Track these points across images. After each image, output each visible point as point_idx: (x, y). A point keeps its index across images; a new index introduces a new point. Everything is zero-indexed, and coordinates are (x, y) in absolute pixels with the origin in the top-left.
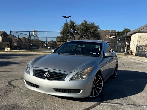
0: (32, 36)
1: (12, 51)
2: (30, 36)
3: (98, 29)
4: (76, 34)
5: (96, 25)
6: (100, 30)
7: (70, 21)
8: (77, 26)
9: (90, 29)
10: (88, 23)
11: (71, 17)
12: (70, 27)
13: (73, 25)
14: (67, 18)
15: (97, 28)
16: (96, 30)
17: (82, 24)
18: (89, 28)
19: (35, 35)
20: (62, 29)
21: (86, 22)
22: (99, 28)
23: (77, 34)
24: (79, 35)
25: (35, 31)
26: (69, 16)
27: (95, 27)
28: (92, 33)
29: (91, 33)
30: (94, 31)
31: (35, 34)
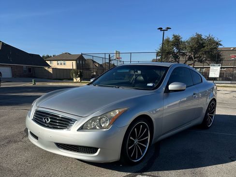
0: (113, 60)
1: (82, 83)
2: (110, 61)
3: (220, 47)
4: (182, 55)
5: (216, 39)
6: (222, 47)
7: (174, 35)
8: (184, 42)
9: (204, 47)
10: (203, 37)
11: (170, 28)
12: (173, 45)
13: (177, 41)
14: (164, 30)
15: (218, 44)
16: (216, 48)
17: (193, 39)
18: (204, 45)
19: (118, 59)
20: (159, 48)
21: (199, 36)
22: (221, 45)
23: (184, 54)
24: (187, 57)
25: (118, 53)
26: (168, 28)
27: (214, 42)
28: (209, 53)
29: (206, 52)
30: (212, 49)
31: (118, 57)
